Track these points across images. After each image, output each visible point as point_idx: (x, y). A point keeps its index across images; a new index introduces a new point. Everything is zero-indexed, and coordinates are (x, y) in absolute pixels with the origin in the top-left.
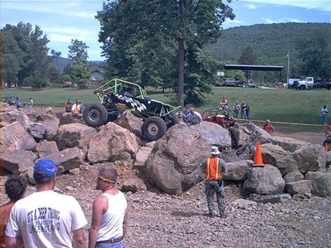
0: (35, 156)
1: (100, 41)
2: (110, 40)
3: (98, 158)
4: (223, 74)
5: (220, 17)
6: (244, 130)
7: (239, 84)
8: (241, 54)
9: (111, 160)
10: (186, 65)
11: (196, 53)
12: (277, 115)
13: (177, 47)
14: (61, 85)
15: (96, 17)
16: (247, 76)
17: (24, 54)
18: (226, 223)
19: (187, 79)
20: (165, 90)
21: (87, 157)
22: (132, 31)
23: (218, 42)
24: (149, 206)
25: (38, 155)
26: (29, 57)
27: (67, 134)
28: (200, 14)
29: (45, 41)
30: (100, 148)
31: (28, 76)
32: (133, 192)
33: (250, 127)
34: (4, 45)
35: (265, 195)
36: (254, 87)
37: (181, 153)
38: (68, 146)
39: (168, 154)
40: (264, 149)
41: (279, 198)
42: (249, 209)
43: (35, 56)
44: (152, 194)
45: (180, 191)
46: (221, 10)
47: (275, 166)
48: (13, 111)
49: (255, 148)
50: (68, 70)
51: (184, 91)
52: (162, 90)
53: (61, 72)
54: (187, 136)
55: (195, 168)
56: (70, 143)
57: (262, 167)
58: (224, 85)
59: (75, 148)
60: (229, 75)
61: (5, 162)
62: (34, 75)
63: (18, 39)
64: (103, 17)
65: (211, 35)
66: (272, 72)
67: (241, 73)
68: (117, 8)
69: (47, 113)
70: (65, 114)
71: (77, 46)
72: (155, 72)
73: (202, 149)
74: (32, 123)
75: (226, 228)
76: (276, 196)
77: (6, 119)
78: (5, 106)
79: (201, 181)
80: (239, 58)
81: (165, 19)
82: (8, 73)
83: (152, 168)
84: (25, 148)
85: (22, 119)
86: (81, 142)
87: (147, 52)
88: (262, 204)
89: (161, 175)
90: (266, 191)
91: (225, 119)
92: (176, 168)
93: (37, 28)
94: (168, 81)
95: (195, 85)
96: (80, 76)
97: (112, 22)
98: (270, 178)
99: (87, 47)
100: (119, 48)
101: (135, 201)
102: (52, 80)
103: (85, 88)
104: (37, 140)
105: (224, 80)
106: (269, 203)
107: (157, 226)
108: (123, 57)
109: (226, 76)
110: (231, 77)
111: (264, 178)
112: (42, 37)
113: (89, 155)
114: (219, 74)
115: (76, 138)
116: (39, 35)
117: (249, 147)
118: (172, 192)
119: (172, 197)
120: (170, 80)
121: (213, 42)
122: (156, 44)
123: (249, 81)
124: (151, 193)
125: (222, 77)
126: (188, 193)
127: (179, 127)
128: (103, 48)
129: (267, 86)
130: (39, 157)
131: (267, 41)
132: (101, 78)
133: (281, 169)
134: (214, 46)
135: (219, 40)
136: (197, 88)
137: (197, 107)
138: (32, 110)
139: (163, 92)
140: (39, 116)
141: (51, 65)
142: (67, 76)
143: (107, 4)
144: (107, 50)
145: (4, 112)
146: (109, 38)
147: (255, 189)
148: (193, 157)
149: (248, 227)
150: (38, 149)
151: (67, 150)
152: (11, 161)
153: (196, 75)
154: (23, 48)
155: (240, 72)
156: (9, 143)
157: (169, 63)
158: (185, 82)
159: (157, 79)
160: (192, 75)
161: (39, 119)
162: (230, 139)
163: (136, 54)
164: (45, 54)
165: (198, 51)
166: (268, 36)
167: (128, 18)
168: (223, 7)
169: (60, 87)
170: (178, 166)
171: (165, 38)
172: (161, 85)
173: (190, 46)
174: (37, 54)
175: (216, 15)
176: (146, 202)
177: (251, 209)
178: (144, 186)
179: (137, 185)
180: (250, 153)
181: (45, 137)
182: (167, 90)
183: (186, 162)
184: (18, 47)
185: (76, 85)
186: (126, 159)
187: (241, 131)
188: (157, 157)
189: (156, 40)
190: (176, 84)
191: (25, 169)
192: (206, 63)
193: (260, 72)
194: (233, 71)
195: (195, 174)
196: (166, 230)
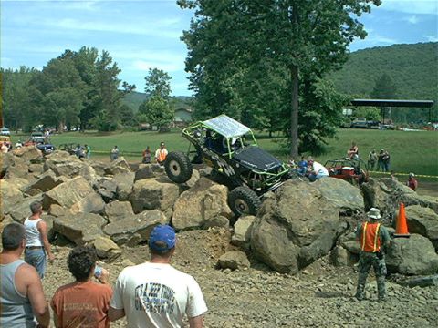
0: (103, 220)
1: (187, 70)
2: (200, 69)
3: (186, 223)
4: (350, 111)
5: (347, 35)
6: (381, 187)
7: (372, 125)
8: (374, 85)
9: (203, 226)
10: (300, 100)
11: (315, 84)
12: (425, 167)
13: (289, 77)
14: (136, 128)
15: (182, 39)
16: (384, 115)
17: (88, 88)
18: (359, 314)
19: (302, 119)
20: (273, 134)
21: (171, 221)
22: (228, 57)
23: (343, 69)
24: (254, 289)
25: (108, 220)
26: (95, 92)
27: (145, 192)
28: (320, 31)
29: (115, 71)
30: (189, 211)
31: (94, 116)
32: (233, 269)
33: (389, 183)
34: (63, 76)
35: (411, 275)
36: (393, 129)
37: (297, 217)
38: (146, 208)
39: (279, 219)
40: (410, 212)
41: (431, 280)
42: (390, 294)
43: (102, 91)
44: (257, 273)
45: (295, 269)
46: (348, 27)
47: (425, 235)
48: (75, 161)
49: (397, 212)
50: (144, 109)
51: (299, 134)
52: (268, 134)
53: (136, 111)
54: (305, 195)
55: (315, 237)
56: (149, 203)
57: (408, 237)
58: (351, 127)
59: (156, 210)
60: (359, 113)
61: (65, 228)
62: (100, 115)
63: (81, 69)
64: (191, 38)
65: (334, 59)
66: (418, 109)
67: (375, 110)
68: (209, 27)
69: (119, 164)
70: (142, 166)
71: (157, 77)
72: (260, 110)
73: (324, 212)
74: (99, 178)
75: (359, 320)
76: (427, 277)
77: (66, 172)
78: (64, 155)
79: (323, 255)
80: (372, 91)
81: (273, 40)
82: (68, 113)
83: (257, 237)
84: (91, 210)
85: (87, 172)
86: (163, 203)
87: (249, 84)
88: (408, 288)
89: (270, 247)
90: (414, 270)
91: (355, 172)
92: (290, 238)
93: (105, 54)
94: (277, 122)
95: (313, 126)
96: (160, 115)
97: (202, 46)
98: (419, 252)
99: (169, 78)
100: (212, 79)
101: (234, 282)
102: (124, 121)
103: (167, 131)
104: (106, 200)
105: (352, 120)
106: (418, 287)
107: (266, 316)
108: (218, 91)
109: (354, 115)
110: (361, 116)
111: (411, 252)
112: (111, 66)
113: (173, 219)
114: (344, 111)
115: (157, 198)
116: (107, 64)
117: (389, 210)
118: (285, 270)
119: (285, 277)
120: (280, 120)
121: (337, 69)
122: (261, 74)
123: (386, 121)
124: (256, 271)
125: (349, 116)
126: (305, 271)
127: (294, 183)
128: (191, 79)
129: (412, 127)
130: (109, 222)
131: (410, 67)
132: (188, 118)
133: (433, 241)
134: (337, 75)
135: (345, 66)
136: (316, 131)
137: (316, 156)
138: (100, 161)
139: (270, 137)
140: (108, 169)
141: (123, 102)
142: (144, 116)
143: (195, 21)
144: (196, 82)
145: (63, 163)
146: (198, 66)
147: (397, 267)
148: (312, 224)
149: (389, 319)
150: (106, 211)
151: (145, 213)
152: (72, 226)
153: (314, 113)
154: (87, 80)
155: (373, 109)
156: (69, 204)
157: (279, 97)
158: (299, 123)
159: (261, 119)
160: (308, 113)
161: (108, 172)
162: (362, 199)
163: (234, 86)
164: (115, 87)
165: (316, 82)
166: (412, 60)
167: (224, 39)
168: (350, 22)
169: (134, 131)
170: (293, 235)
171: (273, 65)
172: (267, 127)
173: (306, 76)
174: (105, 88)
175: (341, 33)
176: (250, 283)
177: (392, 294)
178: (247, 262)
179: (237, 260)
180: (390, 218)
181: (116, 196)
182: (276, 134)
183: (303, 229)
184: (80, 78)
185: (155, 128)
186: (222, 225)
187: (377, 188)
188: (264, 222)
189: (261, 69)
190: (288, 126)
191: (91, 237)
192: (328, 97)
193: (401, 108)
194: (364, 107)
195: (315, 246)
196: (278, 321)
